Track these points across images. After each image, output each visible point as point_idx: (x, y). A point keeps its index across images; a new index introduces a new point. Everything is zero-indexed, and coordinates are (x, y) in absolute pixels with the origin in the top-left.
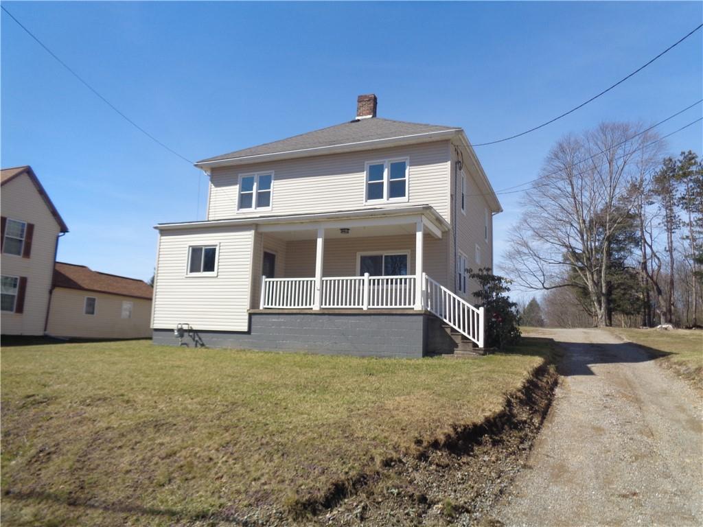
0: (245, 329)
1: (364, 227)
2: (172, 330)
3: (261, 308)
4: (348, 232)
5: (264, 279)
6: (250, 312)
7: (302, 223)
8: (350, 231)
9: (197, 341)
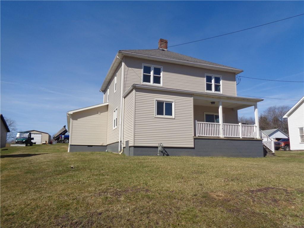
0: (193, 146)
1: (237, 104)
2: (157, 147)
3: (197, 136)
4: (214, 104)
5: (197, 122)
6: (194, 137)
7: (213, 97)
8: (215, 103)
9: (164, 153)
